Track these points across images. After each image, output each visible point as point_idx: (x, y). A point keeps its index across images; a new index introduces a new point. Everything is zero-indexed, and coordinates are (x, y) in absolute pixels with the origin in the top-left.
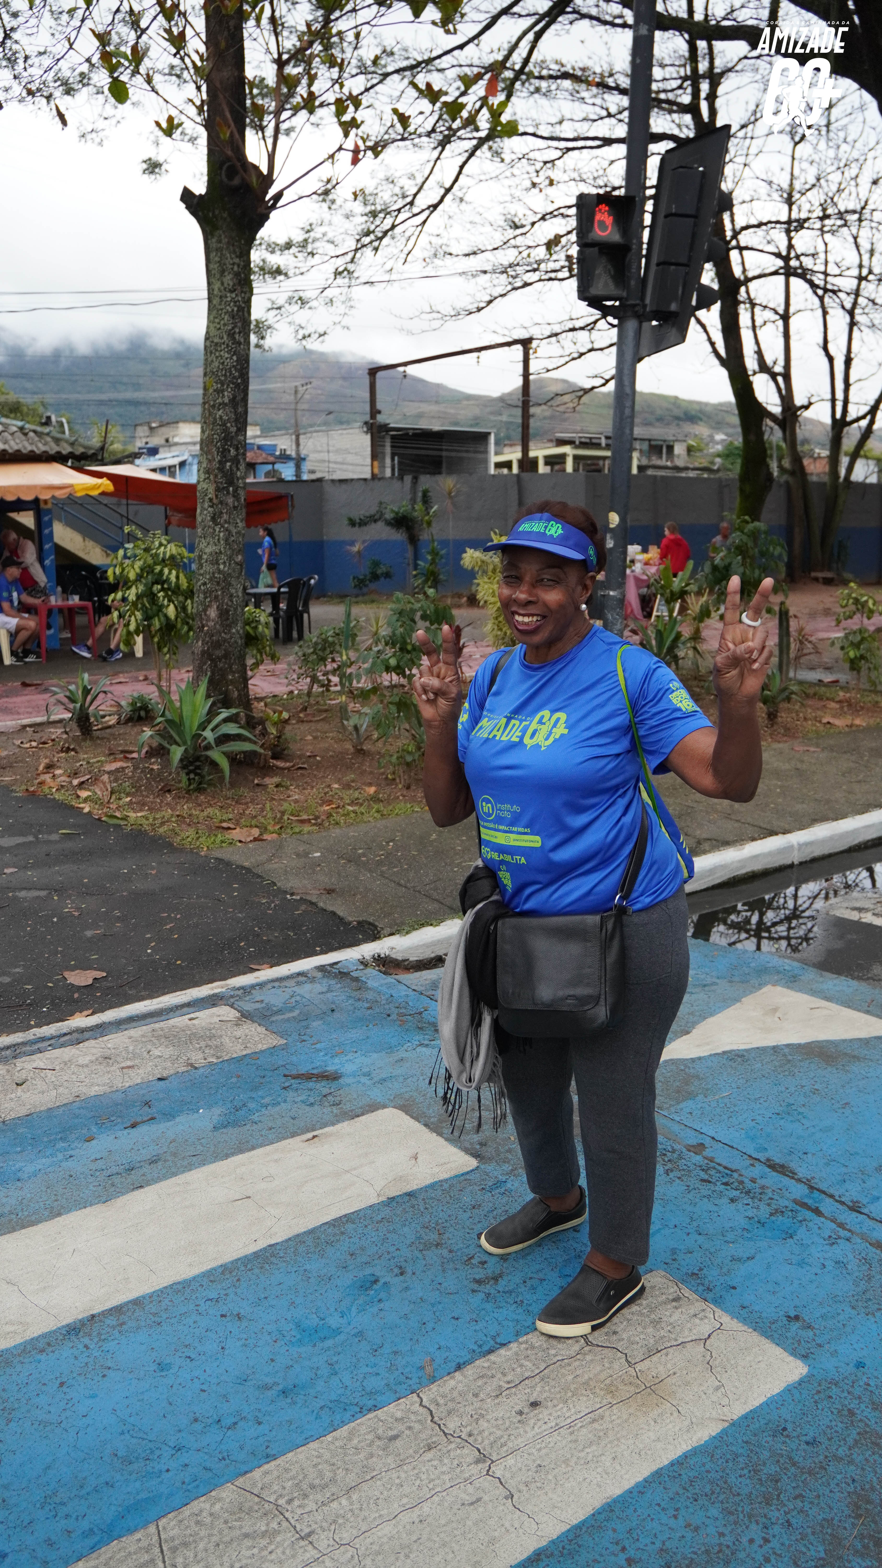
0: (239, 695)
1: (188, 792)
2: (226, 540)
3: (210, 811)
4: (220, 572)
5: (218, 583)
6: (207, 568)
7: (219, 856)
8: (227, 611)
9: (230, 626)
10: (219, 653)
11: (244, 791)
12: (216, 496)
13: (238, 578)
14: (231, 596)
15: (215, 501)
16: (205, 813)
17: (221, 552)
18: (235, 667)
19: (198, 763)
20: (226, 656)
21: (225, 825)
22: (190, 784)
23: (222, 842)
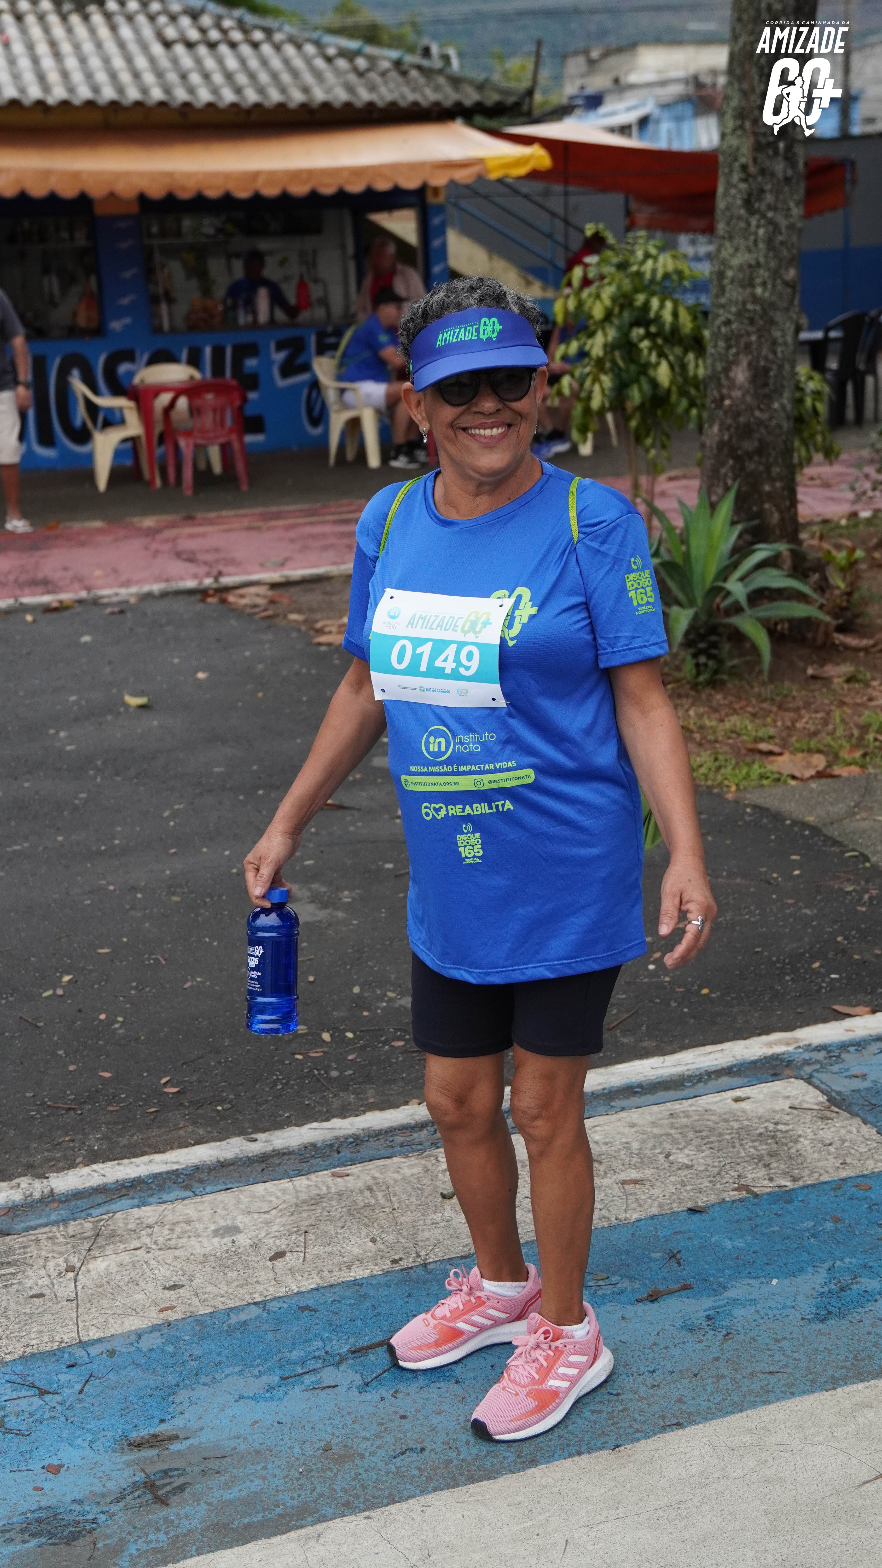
0: (782, 519)
1: (695, 686)
2: (770, 242)
3: (734, 721)
4: (755, 299)
5: (752, 321)
6: (734, 293)
7: (760, 801)
8: (766, 370)
9: (769, 398)
10: (749, 445)
11: (790, 687)
12: (755, 160)
13: (787, 310)
14: (774, 343)
15: (752, 169)
16: (728, 725)
17: (758, 264)
18: (776, 470)
19: (713, 638)
20: (761, 450)
21: (763, 746)
22: (698, 674)
23: (762, 777)
